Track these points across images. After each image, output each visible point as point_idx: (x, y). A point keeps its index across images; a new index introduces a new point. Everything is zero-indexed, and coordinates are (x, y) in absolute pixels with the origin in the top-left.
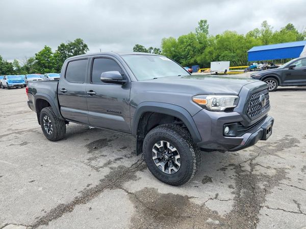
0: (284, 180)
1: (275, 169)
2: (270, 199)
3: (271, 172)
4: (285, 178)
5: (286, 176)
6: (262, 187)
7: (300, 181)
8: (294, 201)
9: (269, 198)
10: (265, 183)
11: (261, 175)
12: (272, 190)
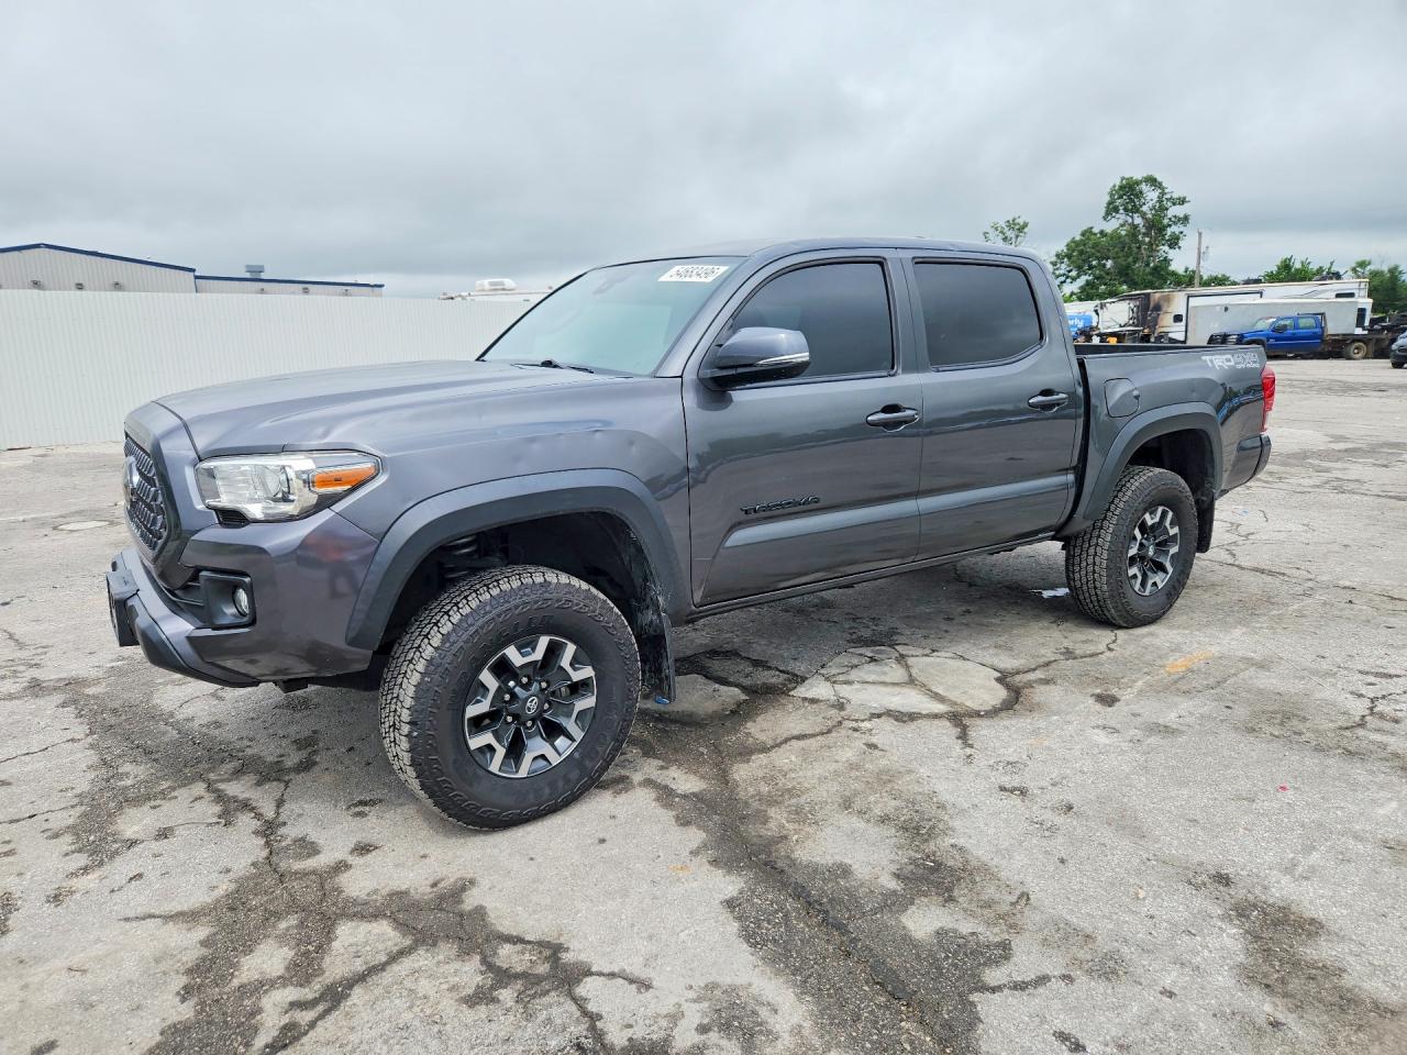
0: (71, 821)
1: (132, 843)
2: (79, 755)
3: (134, 823)
4: (70, 829)
5: (68, 838)
6: (127, 768)
7: (7, 848)
8: (9, 784)
9: (85, 757)
10: (129, 782)
11: (163, 795)
12: (91, 775)
